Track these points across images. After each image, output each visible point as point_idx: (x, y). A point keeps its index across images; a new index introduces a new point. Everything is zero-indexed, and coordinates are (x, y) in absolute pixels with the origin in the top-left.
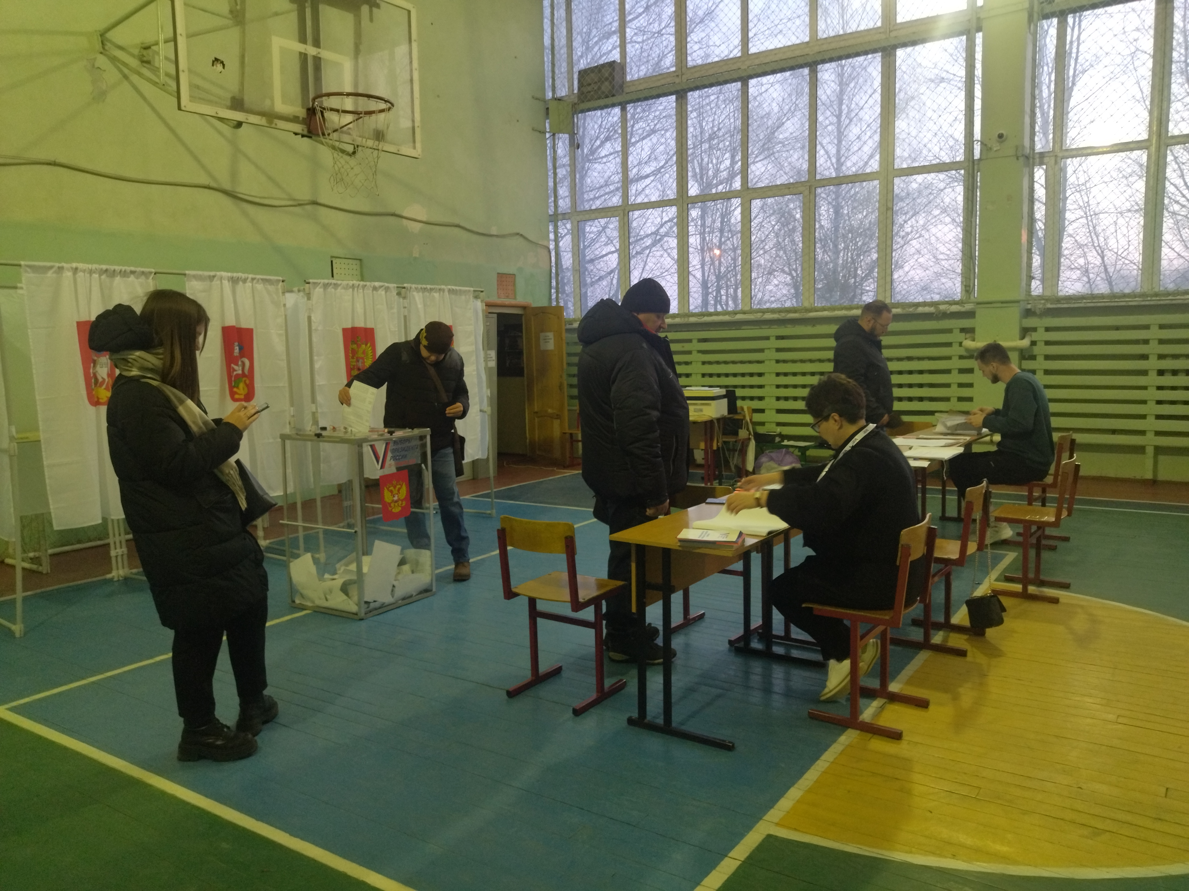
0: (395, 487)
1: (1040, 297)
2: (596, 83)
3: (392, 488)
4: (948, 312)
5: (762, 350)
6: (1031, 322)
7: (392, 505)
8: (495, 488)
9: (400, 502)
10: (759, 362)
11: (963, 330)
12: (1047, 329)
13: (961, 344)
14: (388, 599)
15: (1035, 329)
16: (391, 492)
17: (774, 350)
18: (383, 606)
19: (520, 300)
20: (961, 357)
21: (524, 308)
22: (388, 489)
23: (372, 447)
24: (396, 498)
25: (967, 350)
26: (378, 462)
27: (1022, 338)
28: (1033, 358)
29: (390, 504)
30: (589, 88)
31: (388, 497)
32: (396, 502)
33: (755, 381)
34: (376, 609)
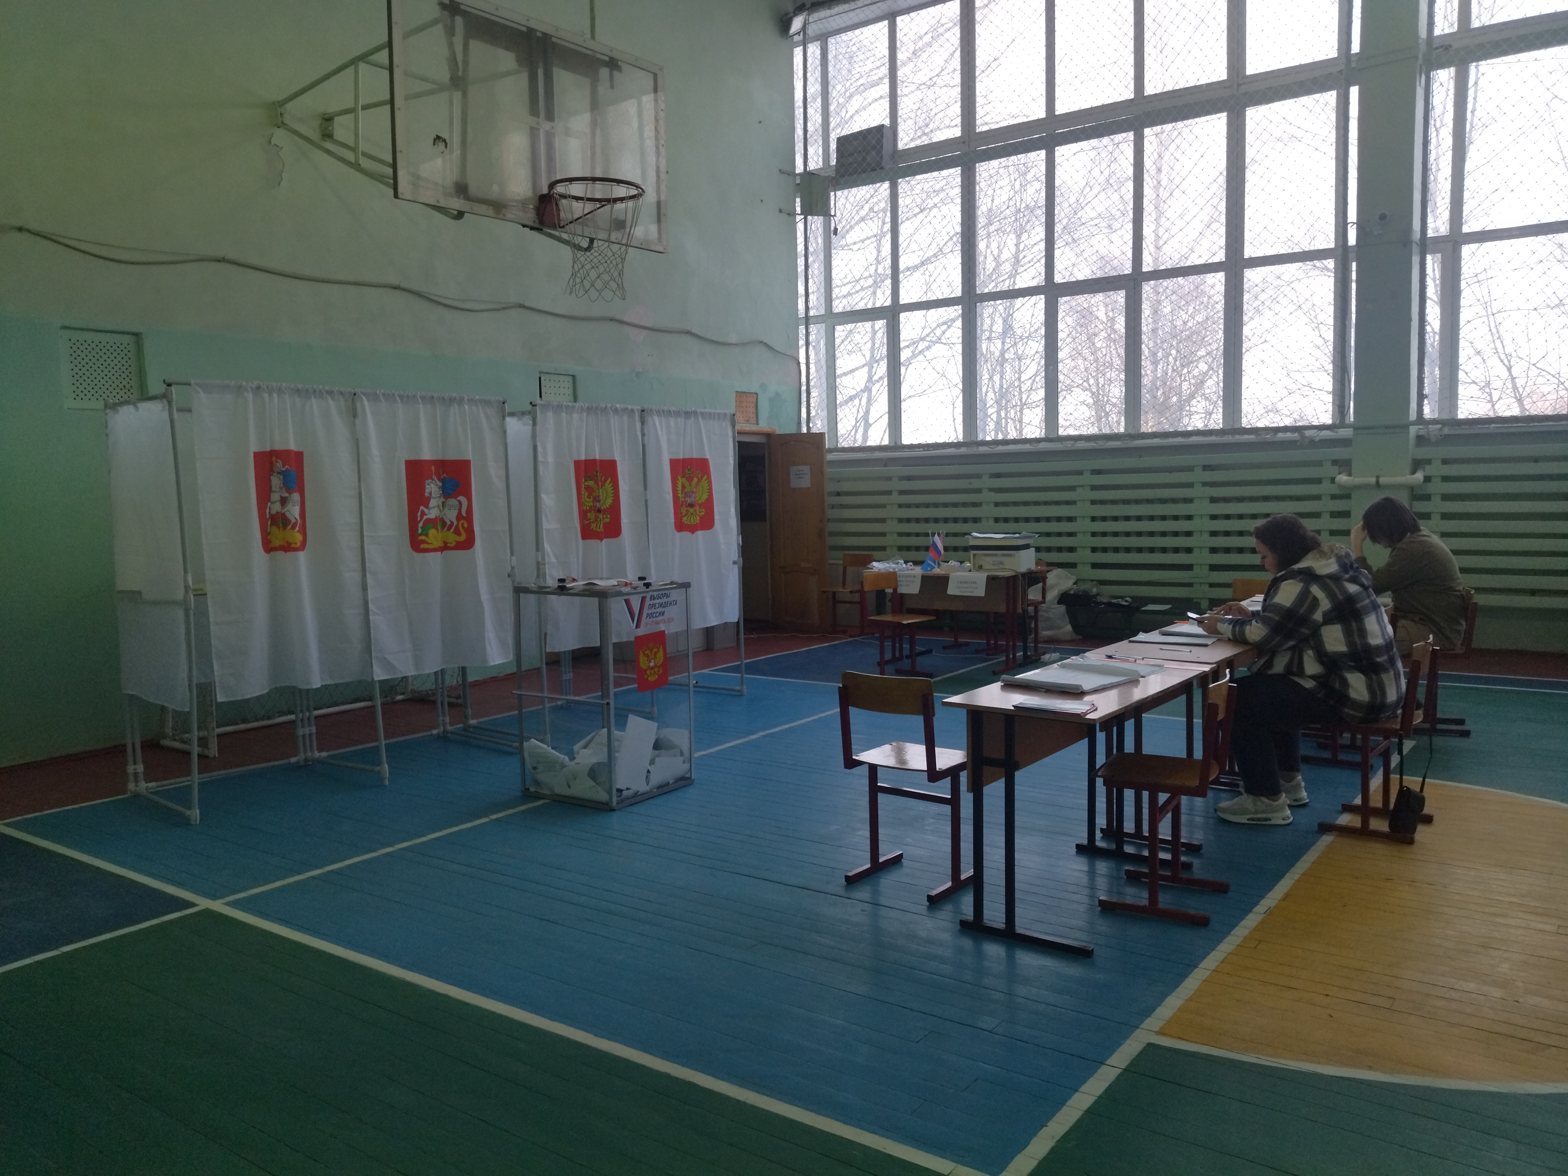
0: (651, 651)
1: (1434, 422)
2: (859, 152)
3: (647, 652)
4: (1317, 439)
5: (1072, 488)
6: (1423, 453)
7: (648, 672)
8: (746, 659)
9: (656, 670)
10: (1068, 503)
11: (1335, 462)
12: (1445, 462)
13: (1333, 480)
14: (643, 788)
15: (1429, 462)
16: (647, 656)
17: (1089, 488)
18: (636, 794)
19: (764, 425)
20: (1334, 497)
21: (769, 436)
22: (644, 653)
23: (627, 602)
24: (652, 664)
25: (1341, 487)
26: (633, 620)
27: (1414, 472)
28: (1427, 497)
29: (645, 671)
30: (851, 160)
31: (643, 663)
32: (652, 668)
33: (1065, 527)
34: (627, 798)
